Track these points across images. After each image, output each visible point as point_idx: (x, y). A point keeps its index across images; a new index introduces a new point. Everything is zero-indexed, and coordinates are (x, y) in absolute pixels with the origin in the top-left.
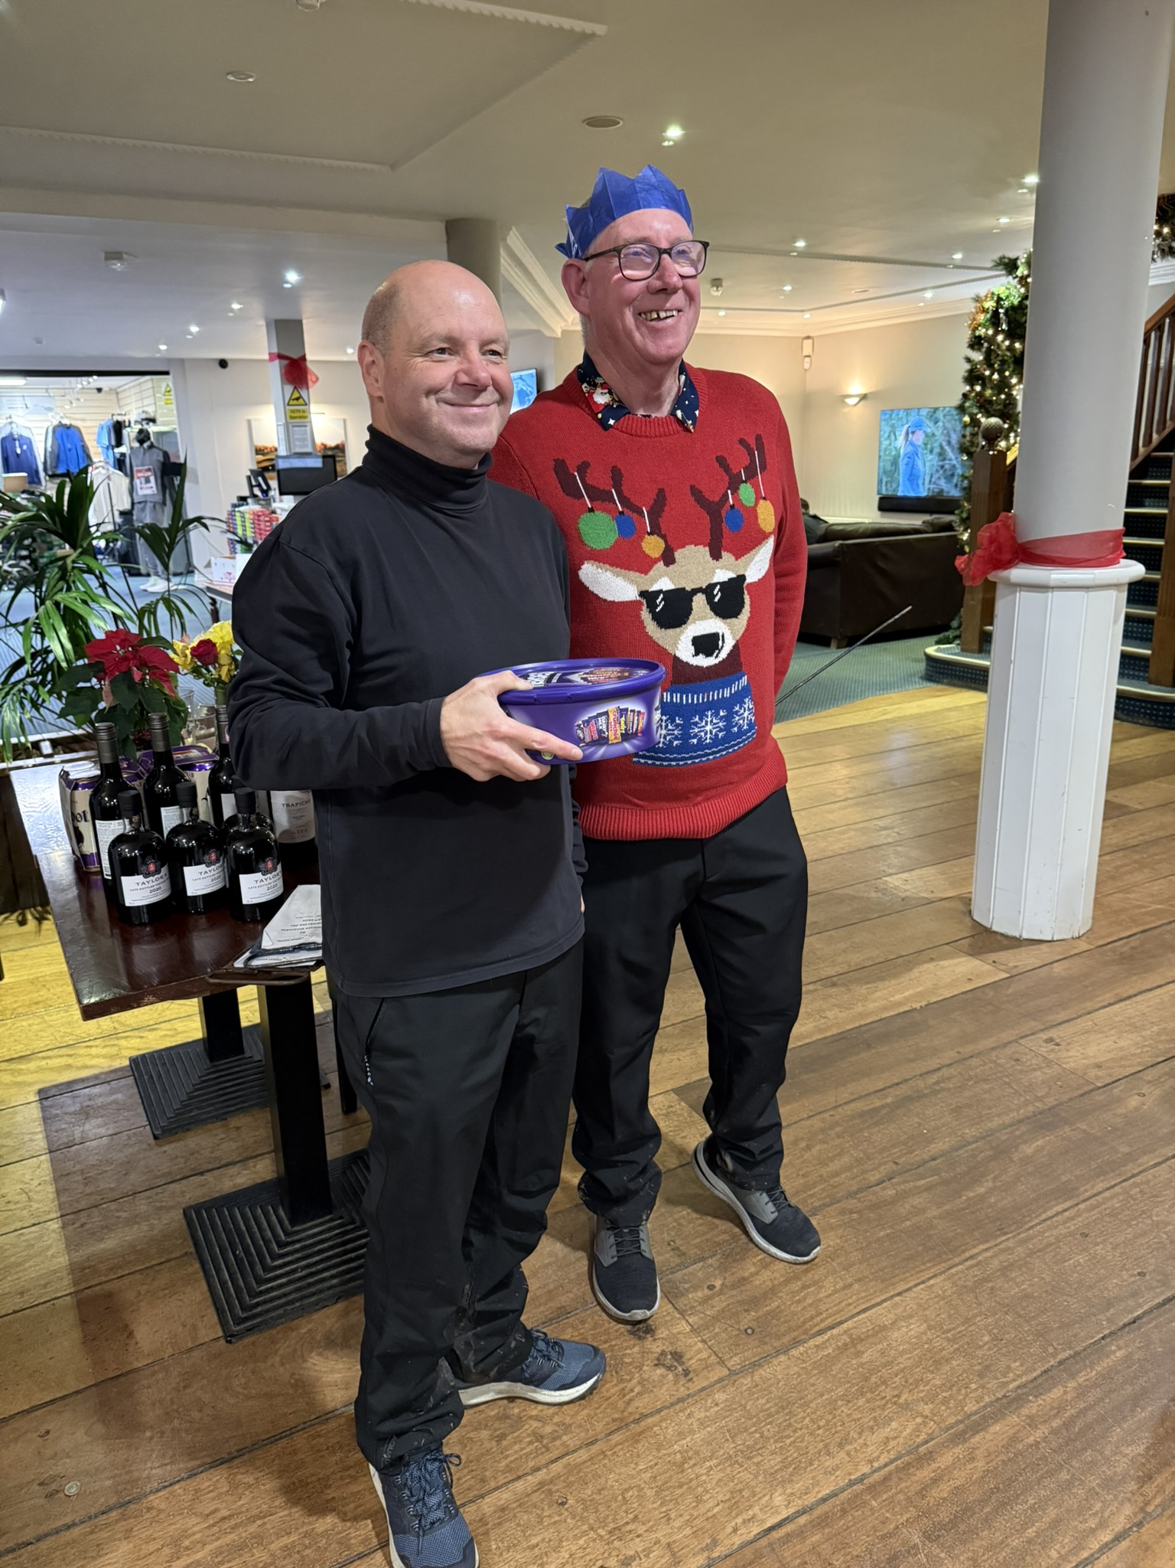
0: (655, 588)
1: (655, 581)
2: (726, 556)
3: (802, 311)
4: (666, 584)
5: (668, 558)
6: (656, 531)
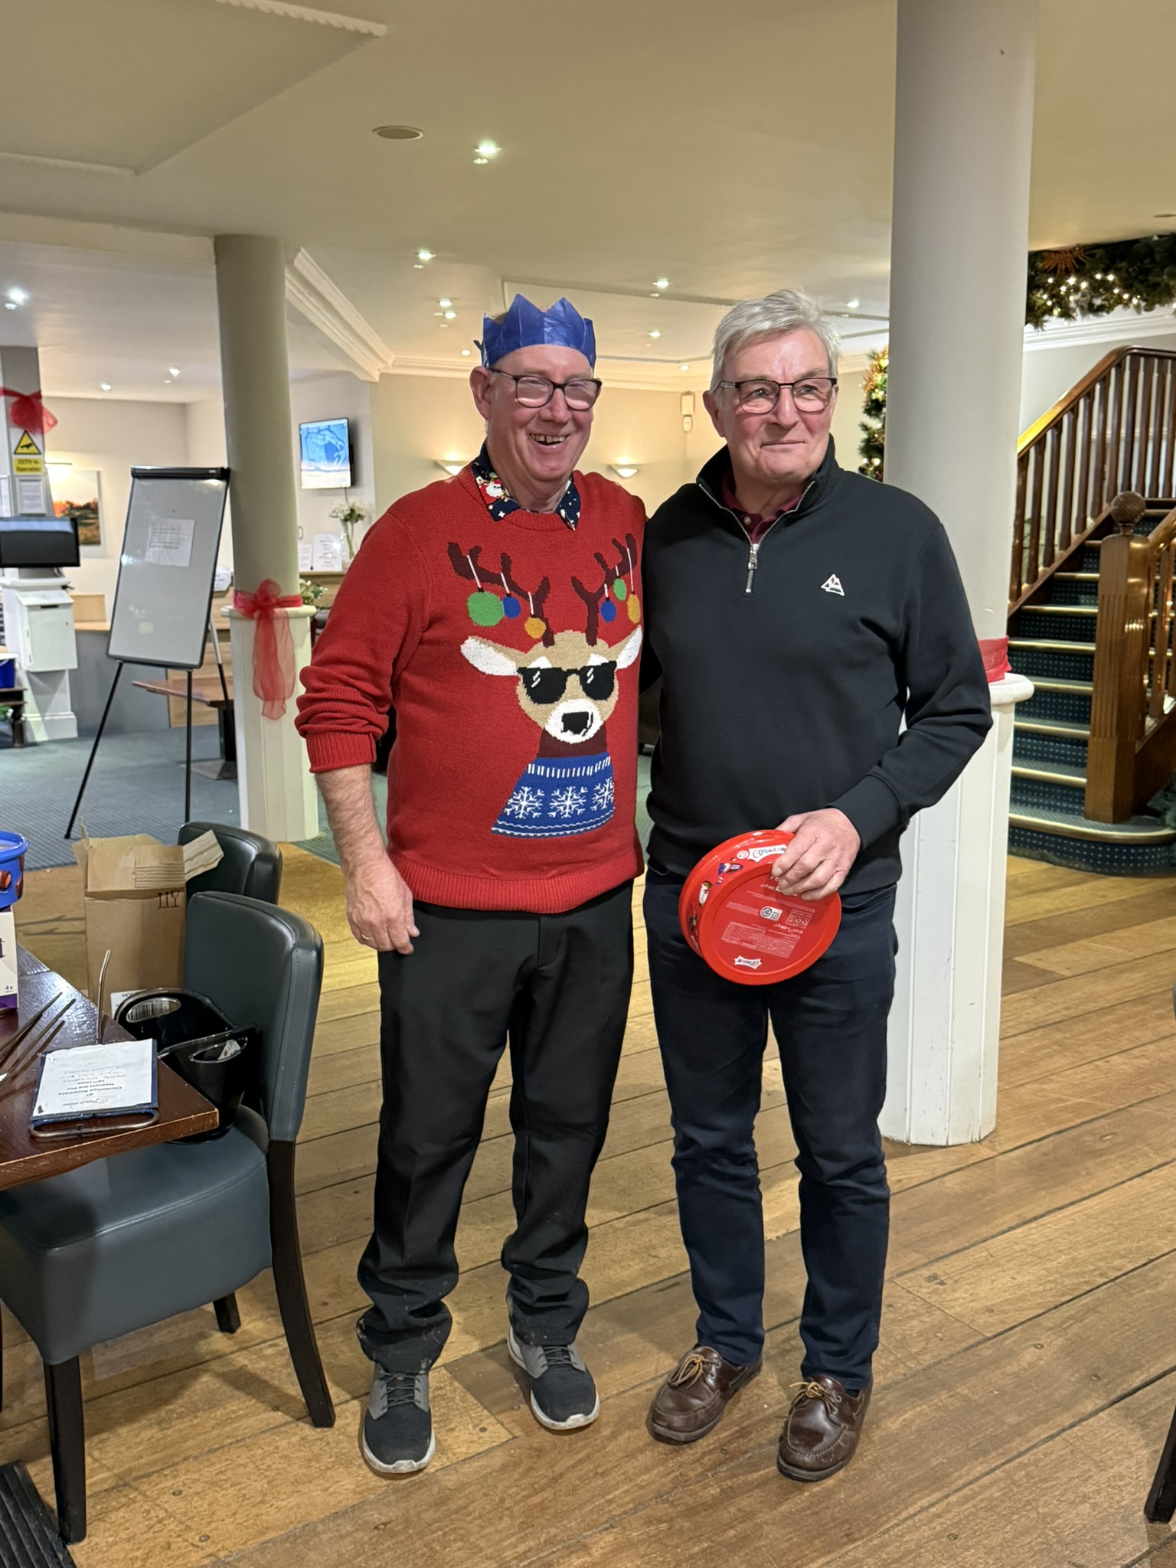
0: (533, 665)
1: (534, 659)
2: (600, 642)
3: (678, 362)
4: (543, 663)
5: (548, 640)
6: (539, 614)
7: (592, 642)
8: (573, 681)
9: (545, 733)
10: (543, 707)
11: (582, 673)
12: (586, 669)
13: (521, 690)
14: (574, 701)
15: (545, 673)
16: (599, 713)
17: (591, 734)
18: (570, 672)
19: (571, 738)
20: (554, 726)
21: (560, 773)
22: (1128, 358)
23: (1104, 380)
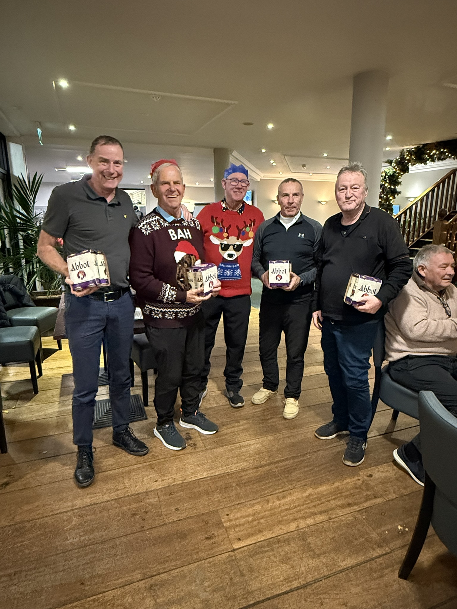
0: (223, 243)
2: (240, 240)
4: (225, 242)
5: (228, 238)
6: (227, 232)
7: (238, 239)
8: (231, 247)
9: (223, 258)
10: (224, 252)
11: (234, 246)
12: (235, 245)
13: (220, 248)
14: (231, 251)
15: (225, 245)
16: (236, 254)
17: (234, 259)
18: (231, 245)
19: (229, 259)
20: (225, 256)
21: (226, 266)
23: (449, 178)
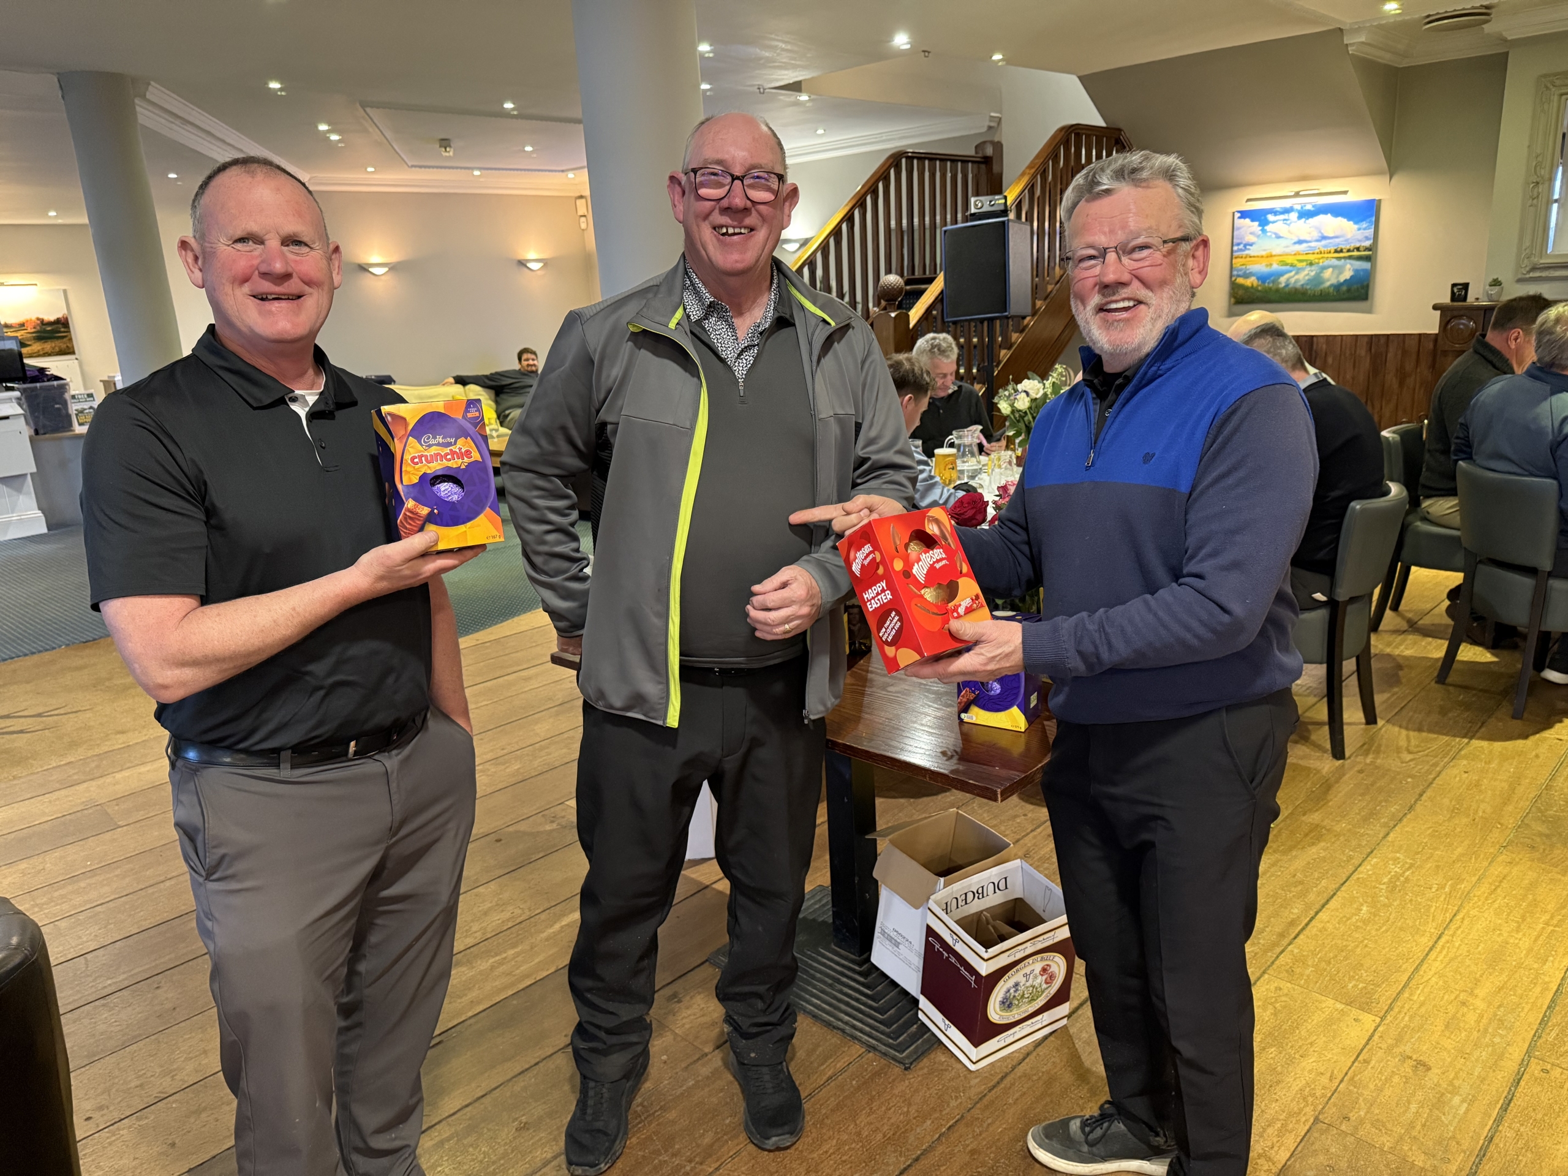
3: (563, 171)
22: (904, 160)
23: (886, 178)
